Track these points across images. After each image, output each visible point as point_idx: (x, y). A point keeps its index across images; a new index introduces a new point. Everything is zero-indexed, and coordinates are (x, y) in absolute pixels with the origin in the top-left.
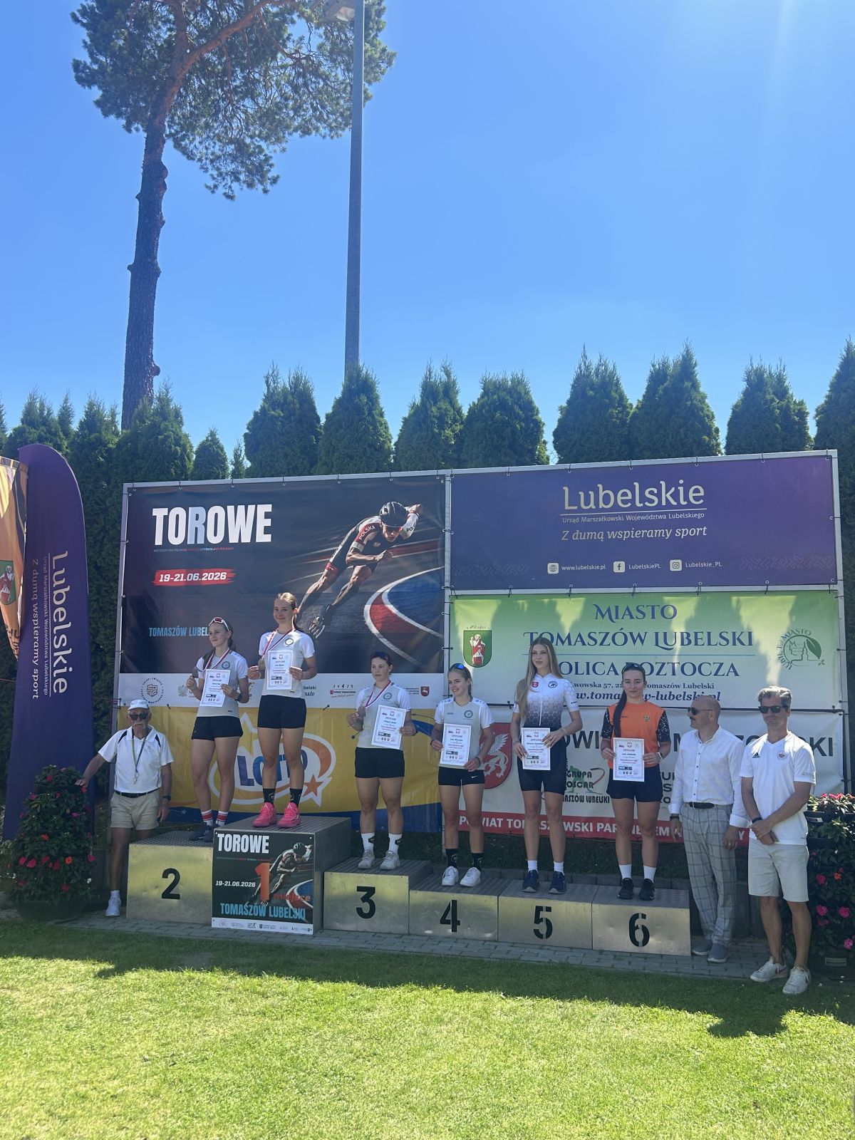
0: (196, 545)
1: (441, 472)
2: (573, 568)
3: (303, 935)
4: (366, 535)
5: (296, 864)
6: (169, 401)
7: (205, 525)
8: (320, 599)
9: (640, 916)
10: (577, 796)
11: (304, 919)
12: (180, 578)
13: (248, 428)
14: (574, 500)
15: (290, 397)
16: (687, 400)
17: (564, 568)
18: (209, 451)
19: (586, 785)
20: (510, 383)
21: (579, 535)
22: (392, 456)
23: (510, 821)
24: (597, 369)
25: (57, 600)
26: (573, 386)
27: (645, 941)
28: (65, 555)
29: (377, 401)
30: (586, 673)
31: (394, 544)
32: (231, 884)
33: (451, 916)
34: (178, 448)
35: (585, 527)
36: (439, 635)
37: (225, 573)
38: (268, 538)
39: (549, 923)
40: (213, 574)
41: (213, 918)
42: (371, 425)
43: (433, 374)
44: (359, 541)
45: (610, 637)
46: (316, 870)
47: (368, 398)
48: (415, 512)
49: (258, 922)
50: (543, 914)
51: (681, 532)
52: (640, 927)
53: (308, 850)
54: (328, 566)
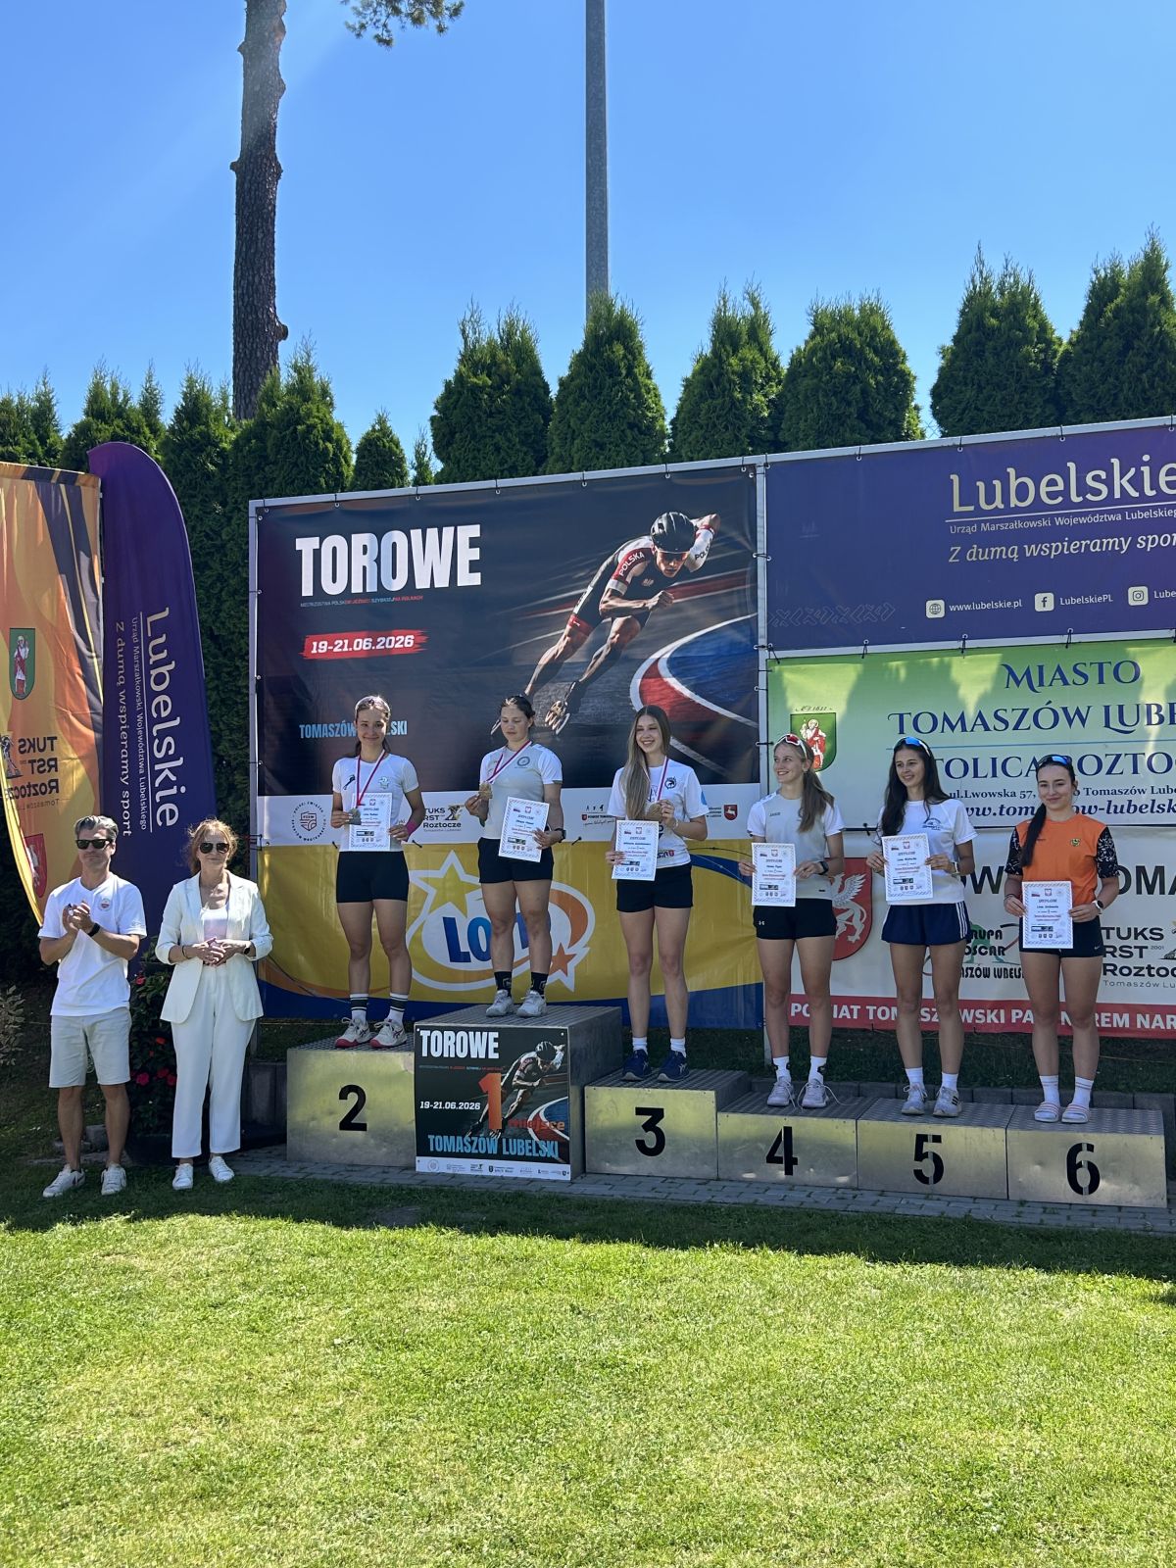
0: (365, 594)
1: (749, 460)
2: (968, 607)
3: (555, 1181)
4: (630, 568)
5: (540, 1075)
6: (310, 370)
7: (378, 561)
8: (561, 671)
9: (1085, 1147)
10: (978, 969)
11: (556, 1156)
12: (342, 647)
13: (436, 408)
14: (969, 496)
15: (500, 355)
16: (1153, 326)
17: (952, 608)
18: (378, 446)
19: (992, 951)
20: (857, 312)
21: (978, 552)
22: (666, 442)
23: (871, 1008)
24: (1002, 283)
25: (157, 684)
26: (963, 313)
27: (1094, 1186)
28: (166, 613)
29: (640, 354)
30: (990, 775)
31: (675, 579)
32: (443, 1105)
33: (783, 1152)
34: (329, 445)
35: (986, 540)
36: (751, 723)
37: (412, 637)
38: (476, 579)
39: (937, 1160)
40: (393, 638)
41: (418, 1158)
42: (631, 391)
43: (730, 304)
44: (620, 579)
45: (1029, 716)
46: (572, 1084)
47: (626, 348)
48: (708, 528)
49: (487, 1163)
50: (928, 1147)
51: (1147, 541)
52: (1084, 1164)
53: (559, 1053)
54: (571, 620)
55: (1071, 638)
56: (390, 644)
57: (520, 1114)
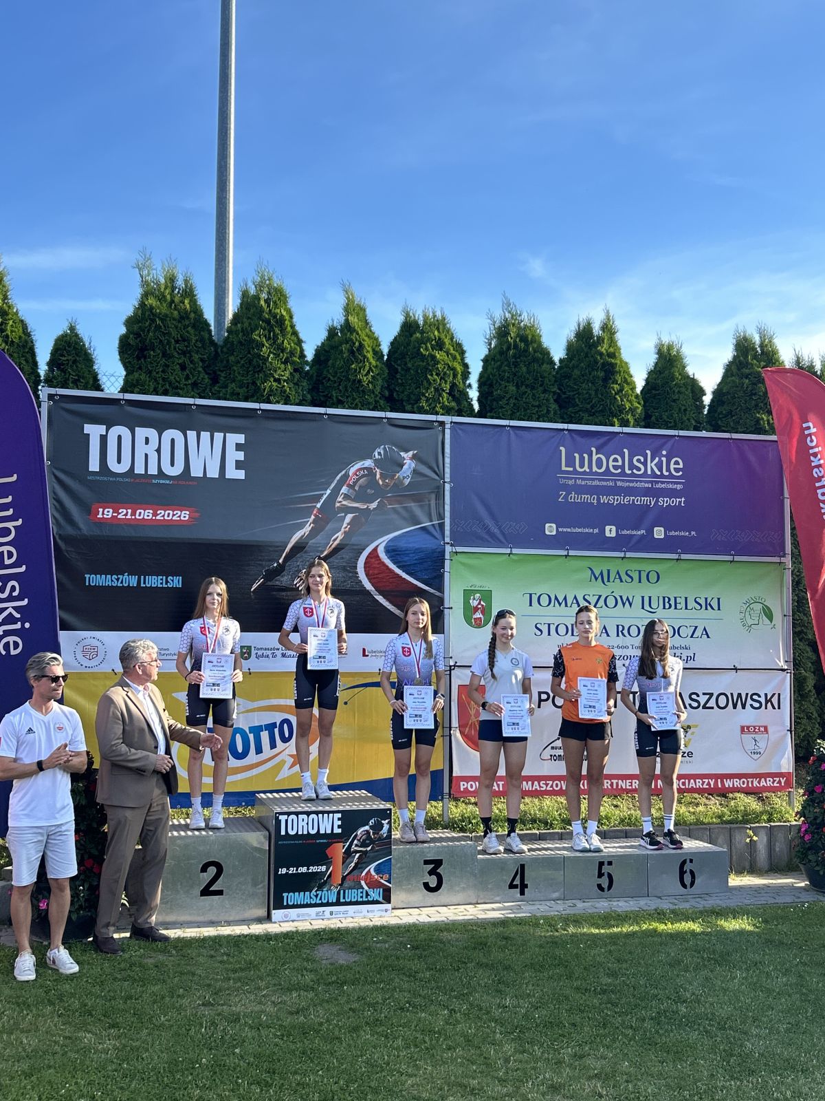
0: (146, 475)
2: (569, 530)
4: (358, 480)
5: (372, 842)
7: (158, 451)
9: (688, 861)
11: (381, 899)
12: (126, 515)
14: (571, 462)
17: (560, 530)
21: (575, 497)
27: (692, 883)
31: (389, 492)
32: (297, 870)
33: (519, 880)
35: (581, 490)
36: (438, 594)
37: (188, 513)
38: (241, 474)
39: (610, 875)
40: (169, 512)
41: (273, 912)
44: (349, 486)
45: (602, 599)
48: (412, 459)
49: (328, 909)
50: (605, 869)
51: (663, 501)
52: (688, 871)
53: (385, 825)
54: (315, 512)
55: (625, 554)
56: (168, 516)
57: (355, 872)
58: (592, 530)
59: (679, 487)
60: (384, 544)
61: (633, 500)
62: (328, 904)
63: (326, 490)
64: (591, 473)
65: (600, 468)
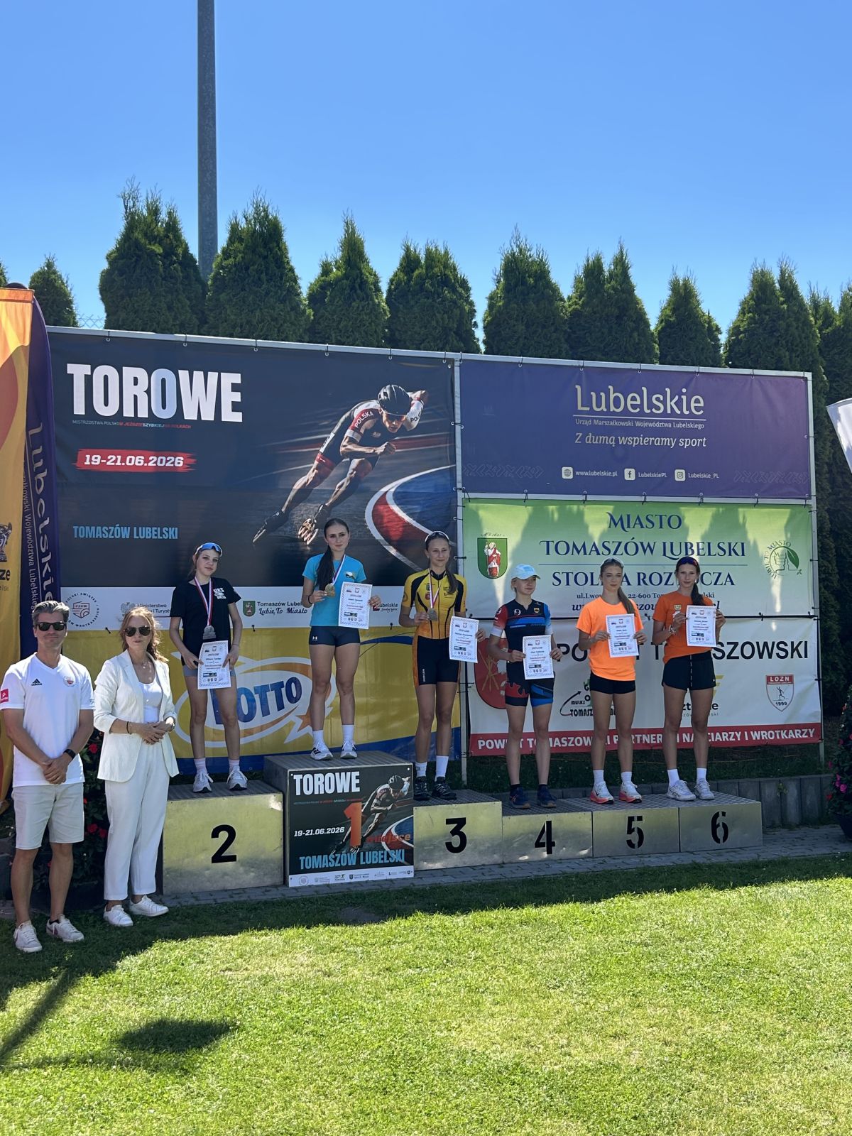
0: (136, 418)
1: (450, 355)
2: (586, 474)
4: (363, 422)
5: (393, 801)
7: (148, 392)
9: (721, 814)
11: (403, 861)
12: (115, 461)
14: (587, 402)
17: (577, 473)
21: (592, 438)
27: (726, 837)
32: (314, 832)
35: (597, 431)
37: (182, 459)
38: (238, 417)
39: (640, 831)
40: (164, 458)
41: (290, 877)
44: (354, 429)
45: (622, 546)
49: (347, 873)
50: (635, 824)
51: (684, 442)
52: (721, 824)
53: (406, 783)
54: (318, 457)
55: (645, 498)
56: (161, 462)
57: (376, 833)
58: (610, 474)
59: (700, 427)
60: (393, 490)
61: (653, 441)
62: (348, 868)
63: (330, 433)
64: (608, 413)
65: (618, 407)
